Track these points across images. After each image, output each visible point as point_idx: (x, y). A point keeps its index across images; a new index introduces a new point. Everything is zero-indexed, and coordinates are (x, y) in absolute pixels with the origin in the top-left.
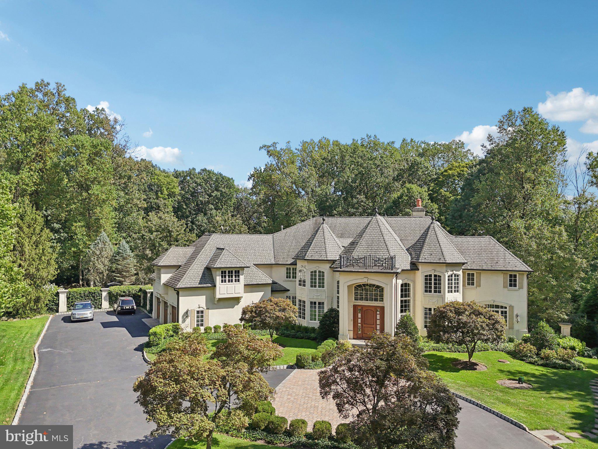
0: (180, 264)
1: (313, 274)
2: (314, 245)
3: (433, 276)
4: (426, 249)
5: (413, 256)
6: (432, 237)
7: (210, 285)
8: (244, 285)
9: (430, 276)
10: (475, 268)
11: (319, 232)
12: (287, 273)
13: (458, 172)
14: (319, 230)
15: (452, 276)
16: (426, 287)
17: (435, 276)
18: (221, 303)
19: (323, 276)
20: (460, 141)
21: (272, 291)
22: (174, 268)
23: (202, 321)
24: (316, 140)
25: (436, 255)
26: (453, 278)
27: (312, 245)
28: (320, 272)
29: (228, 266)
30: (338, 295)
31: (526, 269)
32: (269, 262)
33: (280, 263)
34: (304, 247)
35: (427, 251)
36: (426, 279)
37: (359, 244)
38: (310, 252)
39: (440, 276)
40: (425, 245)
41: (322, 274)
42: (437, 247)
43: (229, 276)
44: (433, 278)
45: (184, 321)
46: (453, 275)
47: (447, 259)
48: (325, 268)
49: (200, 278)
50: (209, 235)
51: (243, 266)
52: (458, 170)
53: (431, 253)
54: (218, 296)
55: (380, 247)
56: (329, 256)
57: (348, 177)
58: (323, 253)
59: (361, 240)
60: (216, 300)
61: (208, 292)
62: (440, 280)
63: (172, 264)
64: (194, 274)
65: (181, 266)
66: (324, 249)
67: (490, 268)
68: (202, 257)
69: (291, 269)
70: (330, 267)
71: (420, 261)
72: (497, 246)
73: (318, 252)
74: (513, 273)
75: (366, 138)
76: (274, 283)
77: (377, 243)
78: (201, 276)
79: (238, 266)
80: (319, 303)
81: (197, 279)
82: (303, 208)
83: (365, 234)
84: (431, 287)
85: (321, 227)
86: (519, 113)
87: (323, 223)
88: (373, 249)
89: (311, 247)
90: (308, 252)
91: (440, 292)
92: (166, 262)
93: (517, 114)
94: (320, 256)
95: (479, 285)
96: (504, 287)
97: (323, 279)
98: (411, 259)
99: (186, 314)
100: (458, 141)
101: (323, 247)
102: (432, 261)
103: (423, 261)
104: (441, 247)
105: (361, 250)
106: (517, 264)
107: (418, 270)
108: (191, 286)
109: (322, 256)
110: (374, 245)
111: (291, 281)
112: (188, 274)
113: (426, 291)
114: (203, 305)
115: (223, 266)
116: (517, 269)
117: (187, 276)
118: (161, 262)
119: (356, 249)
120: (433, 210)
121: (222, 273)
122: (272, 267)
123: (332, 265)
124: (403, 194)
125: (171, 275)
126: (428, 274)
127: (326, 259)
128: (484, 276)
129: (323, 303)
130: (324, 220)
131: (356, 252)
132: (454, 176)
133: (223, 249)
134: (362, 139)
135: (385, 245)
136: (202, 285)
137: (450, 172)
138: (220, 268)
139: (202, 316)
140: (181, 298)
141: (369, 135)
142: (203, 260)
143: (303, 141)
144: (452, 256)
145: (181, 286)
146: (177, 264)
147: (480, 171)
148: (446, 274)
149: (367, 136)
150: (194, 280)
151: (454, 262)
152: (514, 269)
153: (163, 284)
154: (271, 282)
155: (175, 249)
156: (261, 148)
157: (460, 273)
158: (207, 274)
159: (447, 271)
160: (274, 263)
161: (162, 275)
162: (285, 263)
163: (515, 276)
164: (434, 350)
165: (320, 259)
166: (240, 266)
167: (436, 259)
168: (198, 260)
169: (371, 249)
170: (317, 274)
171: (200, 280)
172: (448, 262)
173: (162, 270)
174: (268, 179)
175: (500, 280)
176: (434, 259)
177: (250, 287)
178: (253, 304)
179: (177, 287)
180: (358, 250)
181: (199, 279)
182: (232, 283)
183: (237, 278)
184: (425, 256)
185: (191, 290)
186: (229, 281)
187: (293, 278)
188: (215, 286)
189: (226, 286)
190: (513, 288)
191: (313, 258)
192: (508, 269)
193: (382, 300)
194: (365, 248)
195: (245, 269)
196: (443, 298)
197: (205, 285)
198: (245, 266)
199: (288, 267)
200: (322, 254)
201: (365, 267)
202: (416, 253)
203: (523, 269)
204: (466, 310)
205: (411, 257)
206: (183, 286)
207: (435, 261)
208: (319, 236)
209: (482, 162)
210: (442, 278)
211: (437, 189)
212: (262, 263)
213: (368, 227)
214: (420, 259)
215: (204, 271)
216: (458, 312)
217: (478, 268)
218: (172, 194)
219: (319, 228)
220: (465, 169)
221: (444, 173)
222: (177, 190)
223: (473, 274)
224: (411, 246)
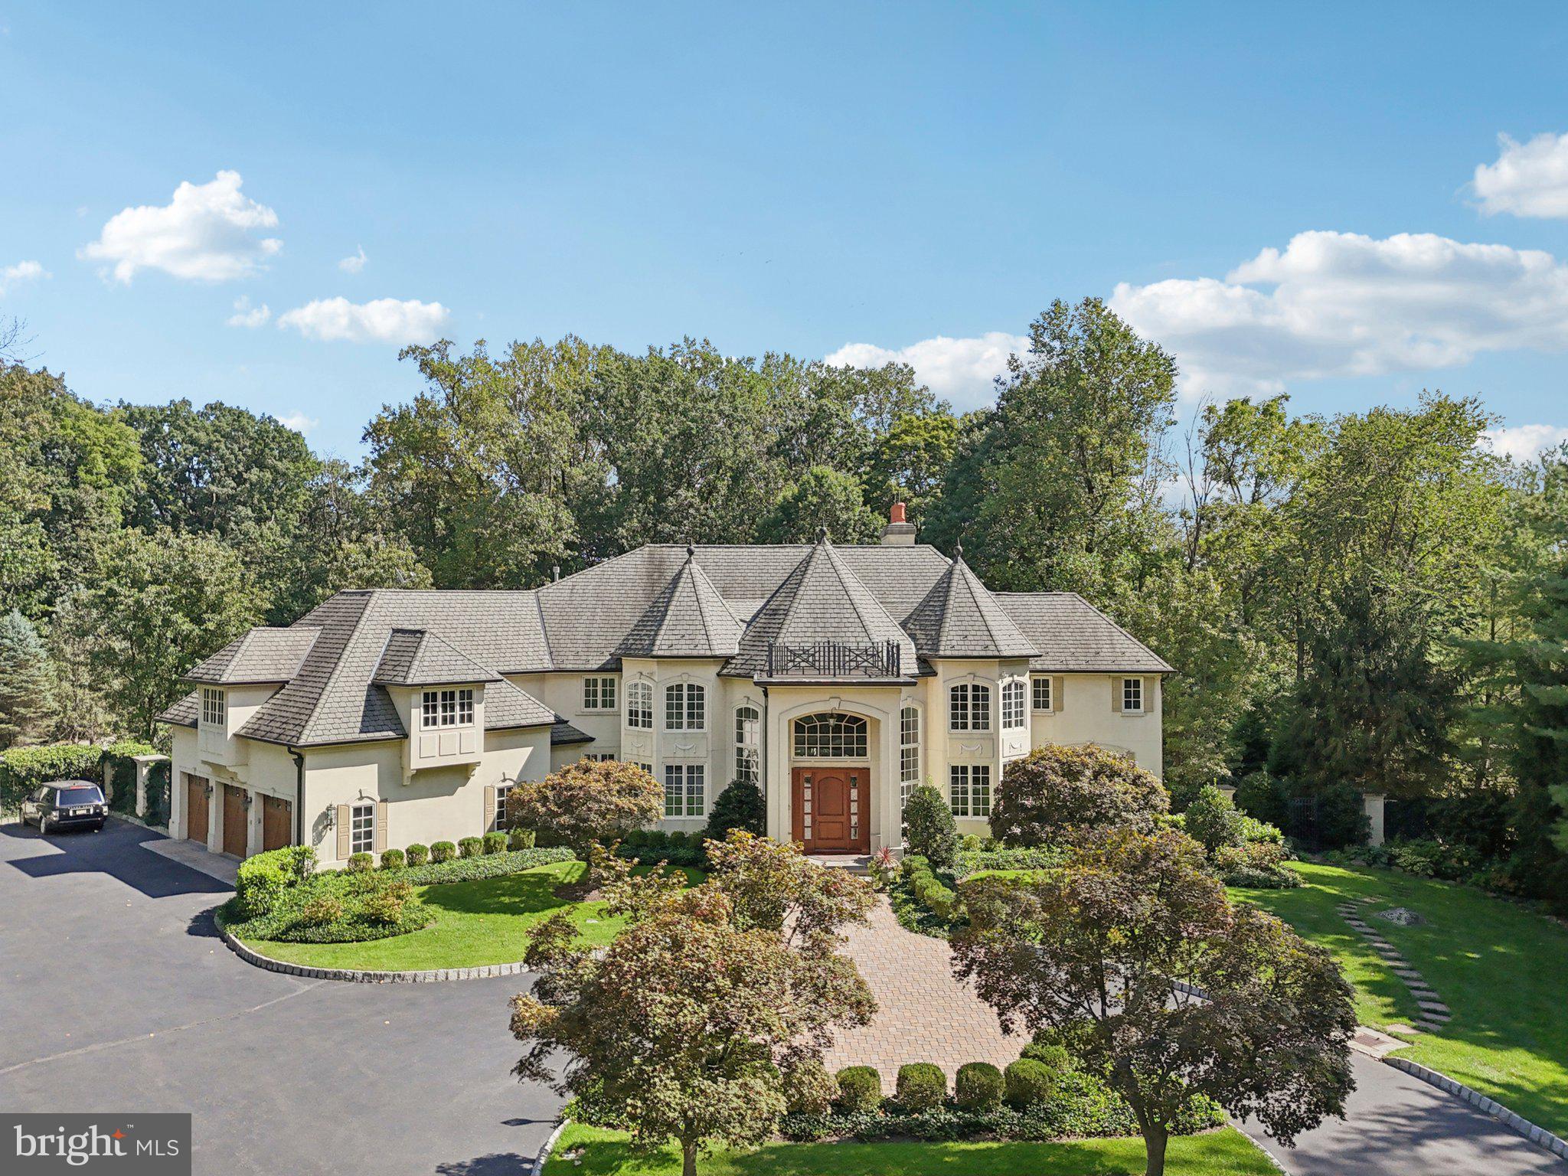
0: (284, 677)
1: (674, 693)
2: (674, 618)
3: (970, 689)
4: (952, 623)
5: (921, 641)
6: (962, 595)
7: (391, 734)
8: (486, 730)
9: (964, 688)
10: (1052, 668)
11: (681, 584)
12: (587, 693)
13: (925, 440)
14: (682, 580)
15: (1010, 685)
16: (954, 716)
17: (975, 688)
18: (422, 783)
19: (701, 697)
20: (906, 366)
21: (553, 743)
22: (266, 689)
23: (369, 834)
24: (550, 343)
25: (976, 638)
26: (1013, 692)
27: (668, 618)
28: (691, 687)
29: (444, 679)
30: (740, 745)
31: (1160, 668)
32: (539, 667)
33: (570, 667)
34: (642, 623)
35: (955, 628)
36: (954, 698)
37: (791, 613)
38: (666, 637)
39: (985, 689)
40: (949, 615)
41: (697, 693)
42: (974, 618)
43: (444, 707)
44: (970, 693)
45: (319, 838)
46: (1013, 686)
47: (1002, 648)
48: (706, 677)
49: (361, 714)
50: (363, 594)
51: (483, 677)
52: (926, 436)
53: (965, 633)
54: (416, 763)
55: (845, 620)
56: (716, 647)
57: (655, 441)
58: (701, 639)
59: (796, 605)
60: (409, 774)
61: (386, 754)
62: (986, 698)
63: (262, 678)
64: (343, 704)
65: (287, 682)
66: (701, 627)
67: (1084, 667)
68: (356, 655)
69: (600, 683)
70: (718, 675)
71: (941, 653)
72: (1092, 614)
73: (687, 637)
74: (1132, 677)
75: (683, 345)
76: (560, 721)
77: (836, 611)
78: (362, 708)
79: (469, 678)
80: (690, 769)
81: (352, 719)
82: (541, 521)
83: (802, 588)
84: (964, 717)
85: (687, 571)
86: (1077, 309)
87: (688, 562)
88: (828, 625)
89: (666, 622)
90: (660, 637)
91: (986, 726)
92: (243, 673)
93: (1071, 311)
94: (692, 647)
95: (1060, 708)
96: (1115, 709)
97: (701, 706)
98: (918, 650)
99: (326, 820)
100: (902, 366)
101: (697, 623)
102: (969, 653)
103: (948, 653)
104: (986, 618)
105: (799, 630)
106: (1140, 657)
107: (935, 674)
108: (341, 738)
109: (699, 647)
110: (828, 615)
111: (599, 714)
112: (327, 705)
113: (955, 726)
114: (373, 791)
115: (430, 680)
116: (1143, 668)
117: (326, 710)
118: (228, 671)
119: (786, 626)
120: (875, 529)
121: (426, 699)
122: (543, 680)
123: (723, 668)
124: (806, 490)
125: (257, 708)
126: (959, 684)
127: (709, 653)
128: (1070, 685)
129: (700, 769)
130: (691, 553)
131: (788, 634)
132: (916, 448)
133: (422, 633)
134: (674, 346)
135: (855, 615)
136: (370, 735)
137: (908, 439)
138: (422, 685)
139: (369, 823)
140: (309, 775)
141: (691, 339)
142: (363, 664)
143: (515, 342)
144: (1012, 643)
145: (311, 740)
146: (275, 678)
147: (990, 438)
148: (1000, 682)
149: (686, 339)
150: (345, 720)
151: (1017, 654)
152: (1136, 667)
153: (235, 735)
154: (552, 719)
155: (265, 635)
156: (402, 355)
157: (1026, 679)
158: (379, 703)
159: (1001, 677)
160: (551, 667)
161: (230, 710)
162: (582, 667)
163: (1137, 683)
164: (987, 867)
165: (695, 653)
166: (477, 677)
167: (978, 648)
168: (347, 664)
169: (822, 625)
170: (685, 693)
171: (363, 721)
172: (1005, 654)
173: (231, 697)
174: (427, 438)
175: (1106, 692)
176: (972, 648)
177: (500, 735)
178: (504, 780)
179: (302, 742)
180: (790, 630)
181: (360, 719)
182: (453, 726)
183: (466, 712)
184: (951, 640)
185: (338, 750)
186: (445, 721)
187: (604, 705)
188: (406, 736)
189: (436, 734)
190: (1133, 710)
191: (675, 653)
192: (1122, 668)
193: (862, 752)
194: (809, 625)
195: (487, 685)
196: (994, 741)
197: (378, 735)
198: (489, 677)
199: (591, 677)
200: (697, 642)
201: (832, 672)
202: (927, 635)
203: (1155, 668)
204: (1085, 765)
205: (916, 645)
206: (318, 740)
207: (975, 654)
208: (685, 594)
209: (991, 418)
210: (991, 693)
211: (880, 478)
212: (519, 668)
213: (809, 572)
214: (942, 648)
215: (368, 696)
216: (1071, 772)
217: (1058, 667)
218: (118, 474)
219: (680, 573)
220: (942, 432)
221: (892, 442)
222: (135, 463)
223: (1046, 683)
224: (910, 617)
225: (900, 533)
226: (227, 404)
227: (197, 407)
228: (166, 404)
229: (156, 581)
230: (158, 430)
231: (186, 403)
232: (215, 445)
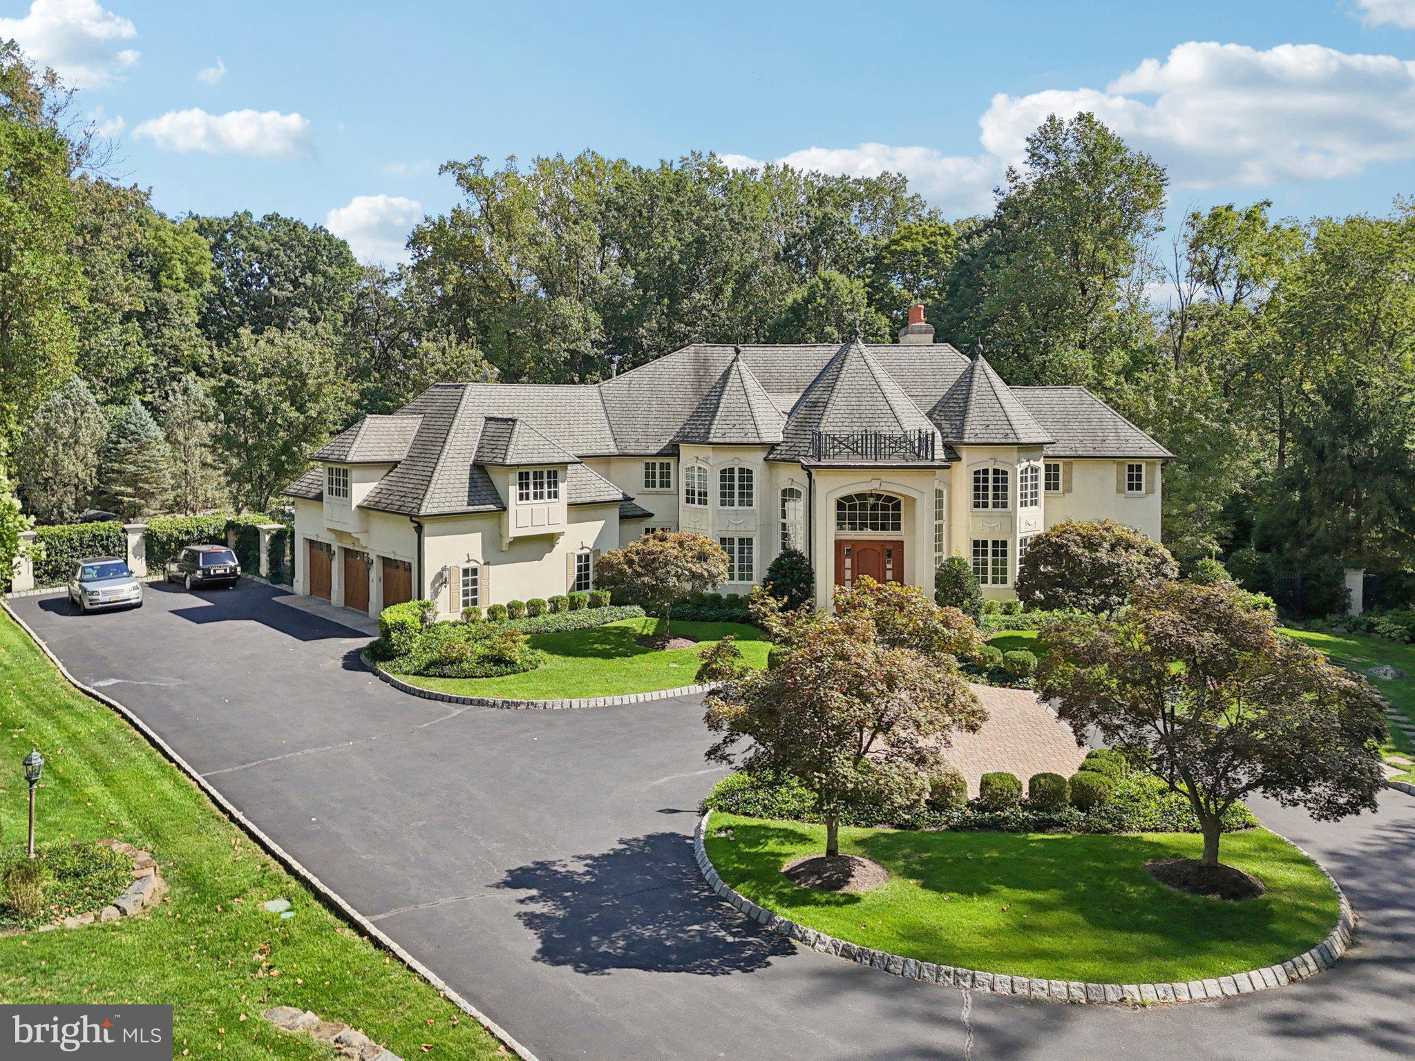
0: (396, 457)
1: (726, 475)
2: (725, 410)
3: (991, 472)
4: (975, 414)
5: (946, 430)
6: (982, 389)
7: (493, 507)
8: (569, 505)
9: (986, 472)
10: (1062, 454)
11: (730, 380)
12: (647, 475)
13: (924, 245)
14: (731, 376)
15: (1026, 469)
16: (977, 497)
17: (996, 472)
18: (516, 550)
19: (750, 479)
20: (900, 175)
21: (621, 518)
22: (382, 468)
23: (475, 592)
24: (569, 158)
25: (997, 427)
26: (1029, 475)
27: (720, 409)
28: (741, 470)
29: (535, 461)
30: (784, 521)
31: (1161, 454)
32: (605, 451)
33: (632, 452)
34: (696, 415)
35: (977, 418)
36: (977, 480)
37: (830, 406)
38: (719, 426)
39: (1005, 473)
40: (972, 407)
41: (746, 475)
42: (995, 410)
43: (535, 485)
44: (991, 476)
45: (436, 594)
46: (1029, 470)
47: (1021, 436)
48: (754, 461)
49: (467, 489)
50: (457, 387)
51: (567, 460)
52: (925, 241)
53: (987, 423)
54: (514, 532)
55: (879, 412)
56: (764, 435)
57: (673, 248)
58: (750, 427)
59: (834, 398)
60: (507, 541)
61: (488, 524)
62: (1005, 480)
63: (379, 459)
64: (452, 481)
65: (399, 462)
66: (750, 418)
67: (1092, 453)
68: (459, 439)
69: (658, 466)
70: (765, 459)
71: (966, 440)
72: (1098, 406)
73: (738, 426)
74: (1135, 462)
75: (690, 158)
76: (627, 499)
77: (870, 403)
78: (467, 485)
79: (556, 460)
80: (741, 541)
81: (460, 494)
82: (572, 321)
83: (839, 383)
84: (986, 497)
85: (735, 368)
86: (1071, 124)
87: (735, 360)
88: (863, 416)
89: (719, 413)
90: (714, 427)
91: (1005, 505)
92: (363, 454)
93: (1066, 125)
94: (743, 435)
95: (1069, 490)
96: (1119, 491)
97: (750, 487)
98: (944, 438)
99: (441, 579)
100: (896, 176)
101: (746, 414)
102: (991, 441)
103: (972, 440)
104: (1006, 409)
105: (836, 420)
106: (1142, 443)
107: (959, 459)
108: (453, 510)
109: (749, 435)
110: (863, 407)
111: (657, 493)
112: (439, 482)
113: (977, 505)
114: (477, 554)
115: (524, 461)
116: (1145, 454)
117: (438, 486)
118: (352, 452)
119: (826, 417)
120: (879, 329)
121: (521, 478)
122: (609, 462)
123: (769, 453)
124: (814, 293)
125: (375, 484)
126: (981, 468)
127: (757, 441)
128: (1078, 469)
129: (750, 541)
130: (738, 351)
131: (828, 424)
132: (915, 253)
133: (514, 421)
134: (683, 159)
135: (888, 407)
136: (476, 508)
137: (908, 245)
138: (518, 466)
139: (475, 582)
140: (428, 541)
141: (698, 153)
142: (464, 447)
143: (539, 157)
144: (1029, 431)
145: (429, 511)
146: (389, 458)
147: (989, 245)
148: (1018, 466)
149: (693, 153)
150: (455, 494)
151: (1034, 441)
152: (1139, 453)
153: (359, 507)
154: (620, 497)
155: (377, 421)
156: (443, 169)
157: (1041, 464)
158: (480, 480)
159: (1019, 462)
160: (617, 452)
161: (354, 485)
162: (642, 452)
163: (1139, 468)
165: (745, 440)
166: (562, 460)
167: (998, 436)
168: (452, 447)
169: (857, 416)
170: (736, 475)
171: (469, 496)
172: (1023, 441)
173: (354, 474)
174: (465, 246)
175: (1111, 475)
176: (994, 436)
177: (581, 509)
178: (582, 548)
179: (422, 512)
180: (830, 420)
181: (467, 494)
182: (542, 501)
183: (552, 490)
184: (974, 429)
185: (450, 520)
186: (535, 497)
187: (662, 486)
188: (505, 509)
189: (529, 507)
190: (1135, 492)
191: (728, 440)
192: (1126, 454)
193: (897, 527)
194: (846, 416)
195: (570, 467)
196: (1012, 519)
197: (482, 508)
198: (571, 460)
199: (650, 461)
200: (747, 431)
201: (874, 457)
202: (951, 425)
203: (1156, 454)
204: (1103, 538)
205: (942, 433)
206: (435, 511)
207: (996, 441)
208: (734, 389)
209: (988, 225)
210: (1010, 476)
211: (882, 281)
212: (590, 453)
213: (845, 368)
214: (966, 436)
215: (471, 474)
216: (1091, 544)
217: (1068, 453)
218: (193, 279)
219: (729, 369)
220: (939, 238)
221: (893, 248)
222: (206, 269)
223: (1056, 467)
224: (934, 408)
225: (920, 332)
226: (283, 215)
227: (257, 218)
228: (229, 215)
229: (267, 374)
230: (223, 239)
231: (248, 214)
232: (276, 252)
